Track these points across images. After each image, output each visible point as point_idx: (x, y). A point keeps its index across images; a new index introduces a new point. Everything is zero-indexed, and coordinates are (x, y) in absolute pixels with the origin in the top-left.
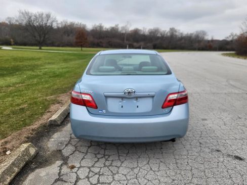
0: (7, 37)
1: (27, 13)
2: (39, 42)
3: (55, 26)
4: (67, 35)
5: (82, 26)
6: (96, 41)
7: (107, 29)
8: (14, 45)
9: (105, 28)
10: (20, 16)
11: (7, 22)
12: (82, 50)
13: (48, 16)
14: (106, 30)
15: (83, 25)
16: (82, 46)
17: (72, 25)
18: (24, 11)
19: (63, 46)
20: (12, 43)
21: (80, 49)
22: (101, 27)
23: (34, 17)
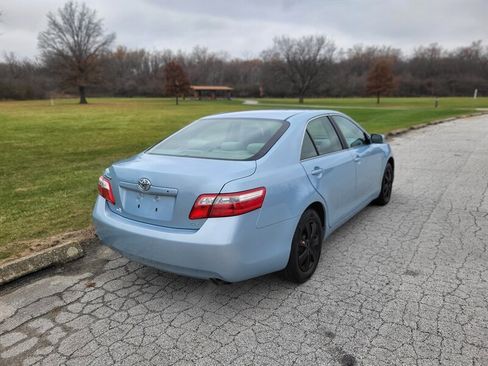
0: (258, 84)
1: (286, 41)
2: (300, 91)
3: (336, 57)
4: (356, 74)
5: (391, 53)
6: (418, 82)
7: (451, 55)
8: (264, 96)
9: (445, 52)
10: (275, 47)
11: (261, 59)
12: (378, 102)
13: (321, 42)
14: (447, 56)
15: (394, 50)
16: (378, 95)
17: (371, 52)
18: (281, 39)
19: (345, 96)
20: (262, 94)
21: (375, 100)
22: (434, 51)
23: (296, 47)
